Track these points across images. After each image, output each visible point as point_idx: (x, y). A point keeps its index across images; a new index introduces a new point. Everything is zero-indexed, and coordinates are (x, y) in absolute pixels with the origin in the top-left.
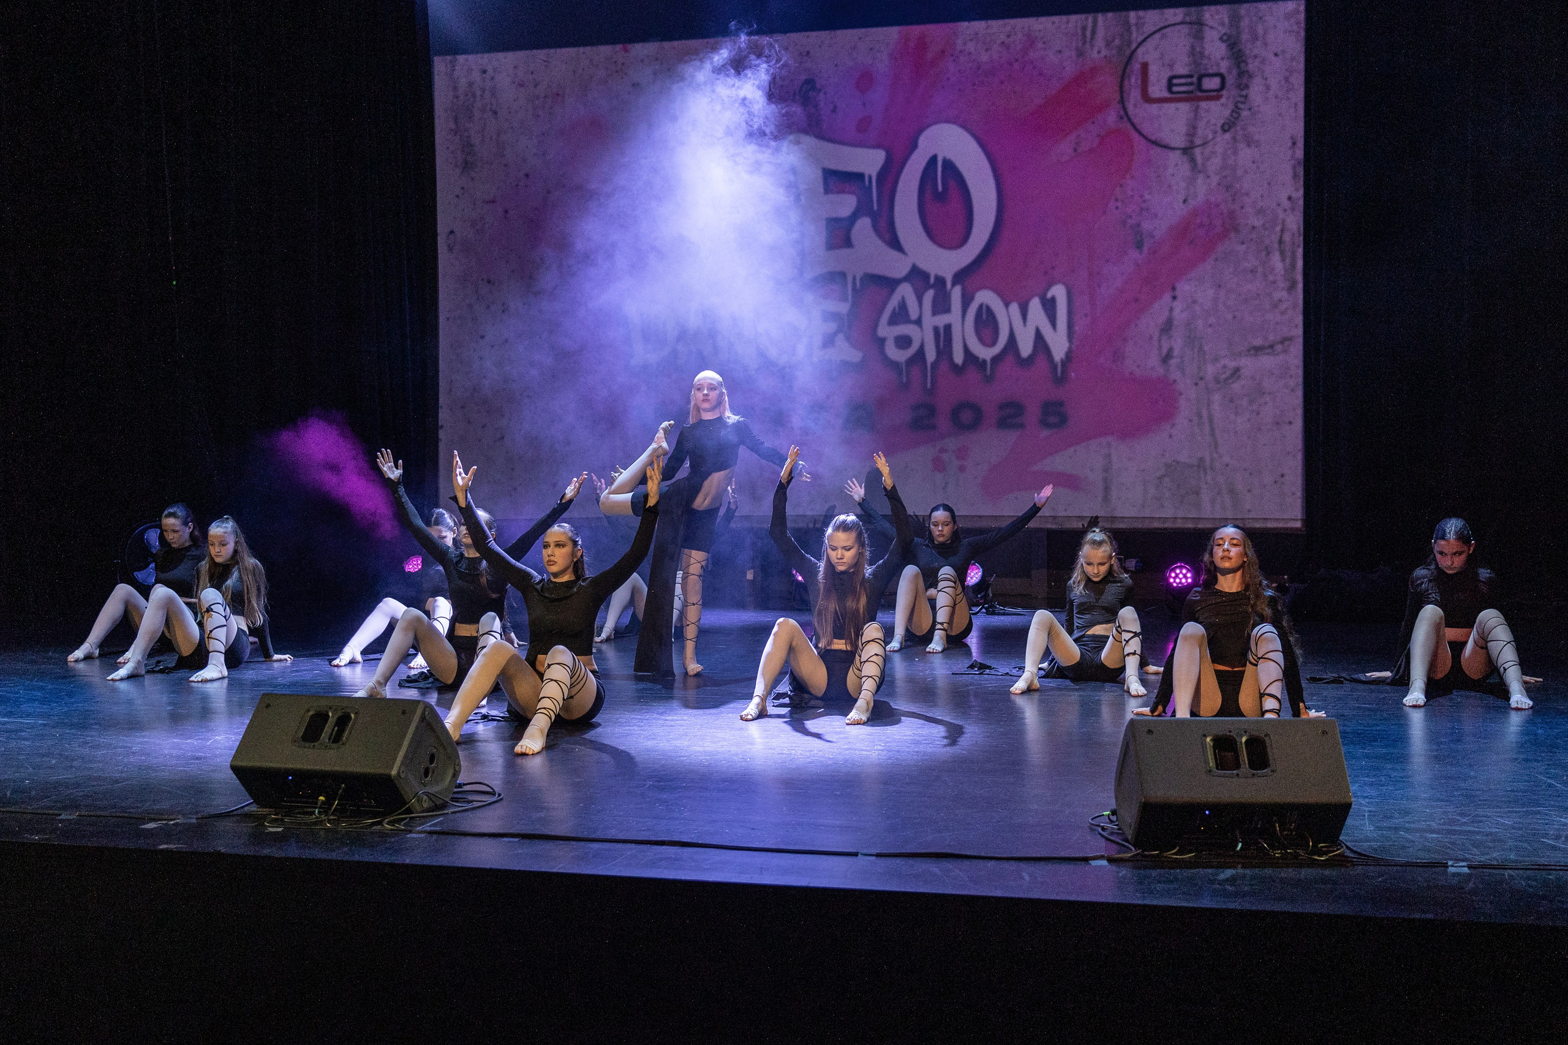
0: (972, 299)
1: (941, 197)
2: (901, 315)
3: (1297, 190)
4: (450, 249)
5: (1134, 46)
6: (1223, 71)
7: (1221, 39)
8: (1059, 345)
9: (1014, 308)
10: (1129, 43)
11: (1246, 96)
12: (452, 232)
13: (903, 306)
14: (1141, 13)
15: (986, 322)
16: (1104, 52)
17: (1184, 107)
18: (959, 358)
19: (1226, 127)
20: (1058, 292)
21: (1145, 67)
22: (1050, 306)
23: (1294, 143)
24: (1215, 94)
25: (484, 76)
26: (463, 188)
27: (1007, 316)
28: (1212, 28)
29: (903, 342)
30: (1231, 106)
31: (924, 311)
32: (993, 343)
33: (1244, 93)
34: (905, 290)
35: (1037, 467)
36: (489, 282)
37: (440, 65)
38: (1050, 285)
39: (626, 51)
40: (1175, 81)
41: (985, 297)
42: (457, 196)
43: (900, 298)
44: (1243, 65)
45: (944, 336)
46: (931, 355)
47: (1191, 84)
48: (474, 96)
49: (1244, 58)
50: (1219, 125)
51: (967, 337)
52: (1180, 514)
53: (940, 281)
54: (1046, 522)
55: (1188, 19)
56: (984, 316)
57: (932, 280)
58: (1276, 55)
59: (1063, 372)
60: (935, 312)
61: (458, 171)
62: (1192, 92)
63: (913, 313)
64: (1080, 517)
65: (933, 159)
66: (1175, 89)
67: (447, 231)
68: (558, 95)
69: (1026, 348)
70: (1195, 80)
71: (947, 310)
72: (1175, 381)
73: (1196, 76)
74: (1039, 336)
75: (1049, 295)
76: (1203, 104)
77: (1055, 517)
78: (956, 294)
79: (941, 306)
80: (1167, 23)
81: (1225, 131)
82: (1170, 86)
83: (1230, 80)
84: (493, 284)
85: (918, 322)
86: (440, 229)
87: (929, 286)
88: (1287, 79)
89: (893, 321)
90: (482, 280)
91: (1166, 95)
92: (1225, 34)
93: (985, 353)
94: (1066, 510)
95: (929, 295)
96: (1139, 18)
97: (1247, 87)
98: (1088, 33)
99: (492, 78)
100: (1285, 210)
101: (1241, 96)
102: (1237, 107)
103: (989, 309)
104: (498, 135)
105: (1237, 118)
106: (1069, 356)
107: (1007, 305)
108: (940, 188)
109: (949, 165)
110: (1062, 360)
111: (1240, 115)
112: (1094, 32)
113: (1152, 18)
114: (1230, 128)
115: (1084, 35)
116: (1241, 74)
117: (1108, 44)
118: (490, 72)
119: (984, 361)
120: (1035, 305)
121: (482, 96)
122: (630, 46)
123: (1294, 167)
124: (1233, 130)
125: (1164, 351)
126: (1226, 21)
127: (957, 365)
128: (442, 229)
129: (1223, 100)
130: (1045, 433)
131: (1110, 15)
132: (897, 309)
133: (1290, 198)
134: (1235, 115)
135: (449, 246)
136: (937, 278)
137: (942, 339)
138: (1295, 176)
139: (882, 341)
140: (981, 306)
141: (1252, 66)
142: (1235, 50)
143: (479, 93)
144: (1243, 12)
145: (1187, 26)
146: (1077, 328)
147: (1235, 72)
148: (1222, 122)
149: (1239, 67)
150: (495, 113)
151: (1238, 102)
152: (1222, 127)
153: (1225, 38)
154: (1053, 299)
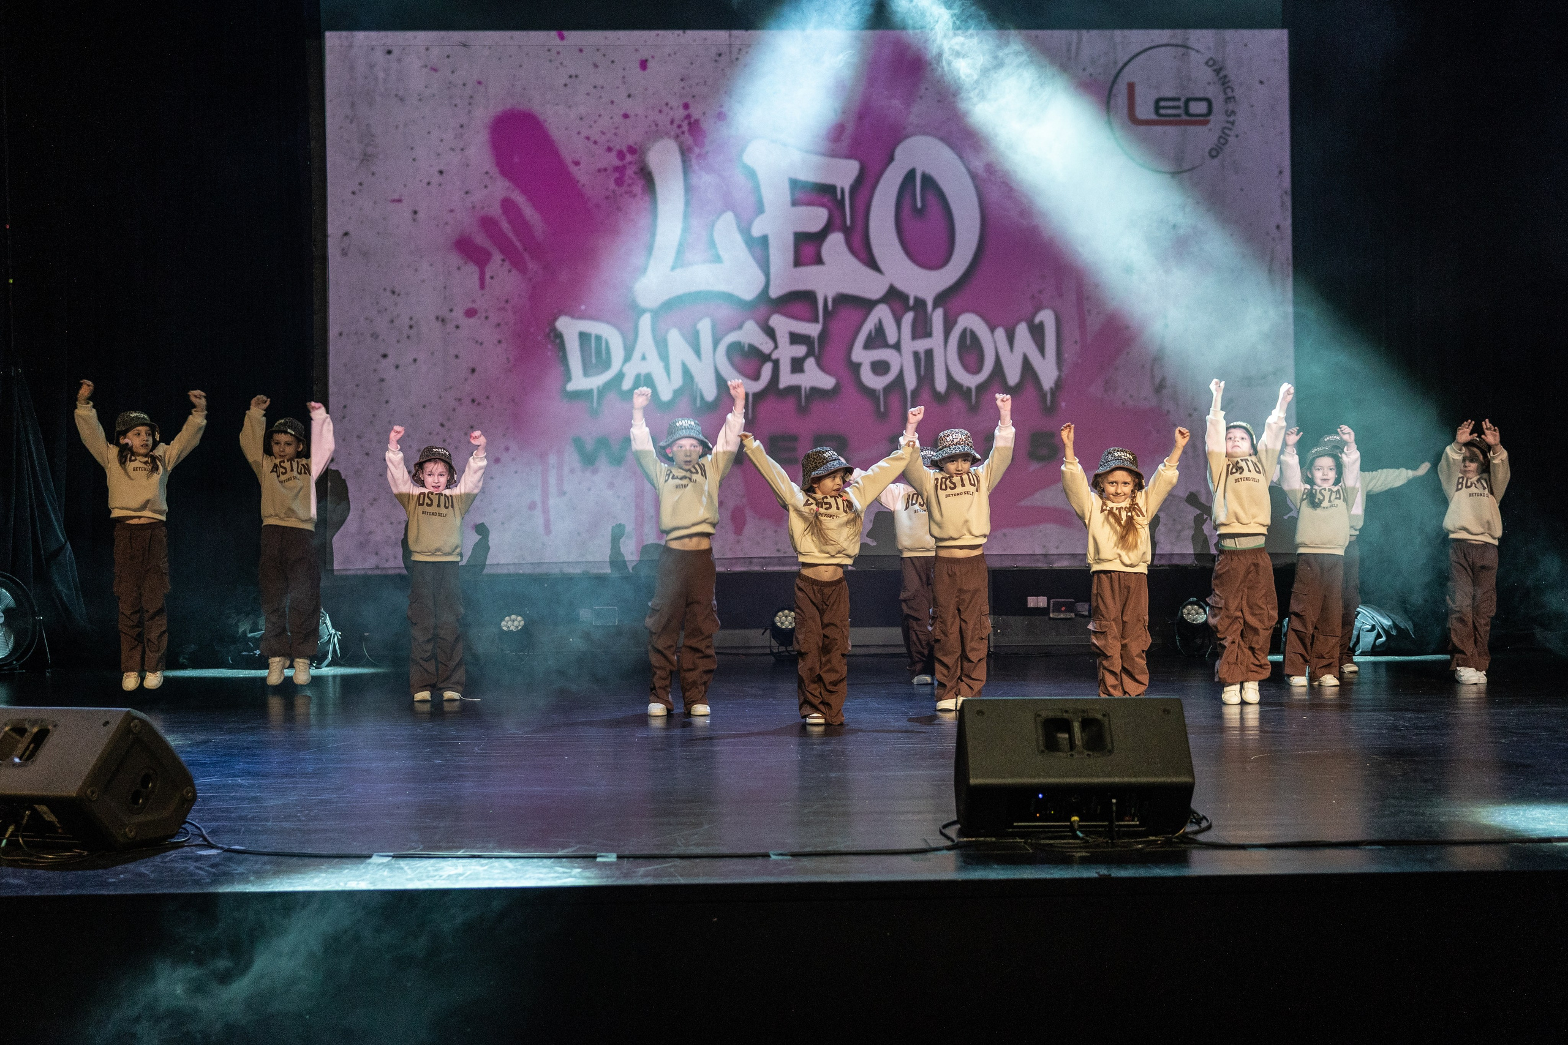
0: (955, 322)
1: (920, 213)
2: (877, 340)
3: (1285, 219)
4: (344, 253)
5: (1120, 65)
6: (1210, 95)
7: (1207, 63)
8: (1048, 373)
9: (1000, 333)
10: (1115, 63)
11: (1233, 123)
12: (346, 234)
13: (880, 329)
14: (1127, 32)
15: (970, 349)
16: (1090, 70)
17: (1172, 130)
18: (941, 385)
19: (1214, 153)
20: (1046, 317)
21: (1131, 87)
22: (1037, 332)
23: (1281, 172)
24: (1201, 118)
25: (389, 57)
26: (361, 184)
27: (992, 341)
28: (1197, 51)
29: (880, 368)
30: (1218, 133)
31: (903, 336)
32: (978, 370)
33: (1231, 119)
34: (882, 312)
35: (1026, 502)
36: (393, 292)
37: (333, 40)
38: (1038, 309)
39: (562, 38)
40: (1162, 104)
41: (969, 321)
42: (354, 193)
43: (876, 321)
44: (1229, 91)
45: (925, 363)
46: (911, 382)
47: (1178, 107)
48: (376, 79)
49: (1230, 84)
50: (1207, 150)
51: (950, 364)
52: (1177, 551)
53: (920, 303)
54: (1038, 560)
55: (1173, 41)
56: (968, 342)
57: (911, 302)
58: (1261, 82)
59: (1052, 401)
60: (915, 336)
61: (354, 164)
62: (1179, 115)
63: (892, 337)
64: (1073, 554)
65: (911, 175)
66: (1162, 111)
67: (341, 233)
68: (480, 83)
69: (1013, 376)
70: (1181, 103)
71: (929, 334)
72: (1168, 412)
73: (1183, 100)
74: (1027, 365)
75: (1037, 320)
76: (1191, 129)
77: (1046, 555)
78: (937, 318)
79: (921, 330)
80: (1153, 44)
81: (1213, 157)
82: (1157, 108)
83: (1218, 105)
84: (399, 295)
85: (897, 347)
86: (331, 230)
87: (908, 309)
88: (1273, 108)
89: (869, 345)
90: (385, 290)
91: (1154, 117)
92: (1211, 59)
93: (970, 381)
94: (1057, 548)
95: (909, 317)
96: (1124, 37)
97: (1233, 112)
98: (1073, 48)
99: (399, 61)
100: (1274, 239)
101: (1228, 122)
102: (1224, 133)
103: (973, 334)
104: (406, 125)
105: (1224, 144)
106: (1059, 384)
107: (992, 330)
108: (919, 205)
109: (929, 182)
110: (1051, 389)
111: (1227, 141)
112: (1078, 49)
113: (1138, 38)
114: (1218, 153)
115: (1069, 50)
116: (1228, 99)
117: (1093, 62)
118: (396, 52)
119: (969, 389)
120: (1022, 330)
121: (385, 80)
122: (565, 33)
123: (1281, 196)
124: (1220, 157)
125: (1157, 381)
126: (1212, 45)
127: (940, 393)
128: (334, 229)
129: (1210, 126)
130: (1034, 466)
131: (1094, 32)
132: (873, 332)
133: (1278, 227)
134: (1222, 141)
135: (343, 250)
136: (917, 299)
137: (923, 363)
138: (1283, 204)
139: (857, 367)
140: (965, 330)
141: (1238, 92)
142: (1221, 75)
143: (381, 75)
144: (1228, 38)
145: (1173, 49)
146: (1066, 355)
147: (1222, 97)
148: (1209, 147)
149: (1225, 93)
150: (402, 100)
151: (1224, 128)
152: (1210, 153)
153: (1211, 63)
154: (1041, 324)
